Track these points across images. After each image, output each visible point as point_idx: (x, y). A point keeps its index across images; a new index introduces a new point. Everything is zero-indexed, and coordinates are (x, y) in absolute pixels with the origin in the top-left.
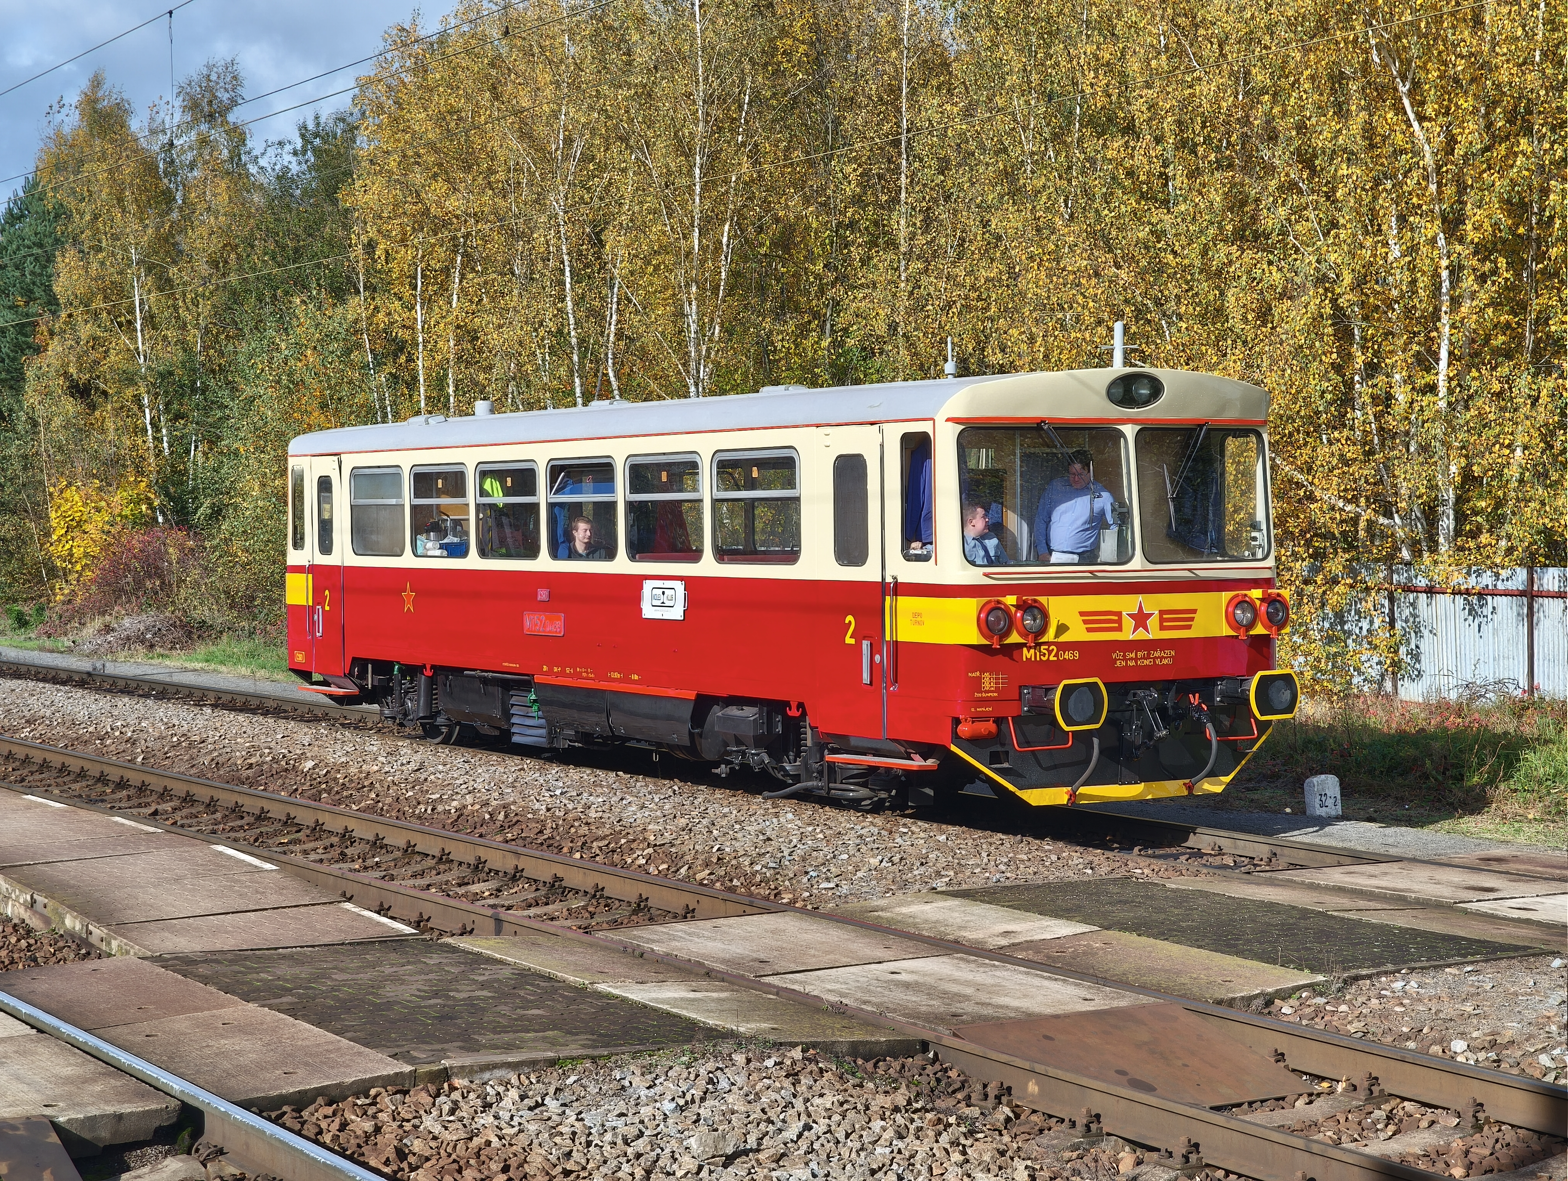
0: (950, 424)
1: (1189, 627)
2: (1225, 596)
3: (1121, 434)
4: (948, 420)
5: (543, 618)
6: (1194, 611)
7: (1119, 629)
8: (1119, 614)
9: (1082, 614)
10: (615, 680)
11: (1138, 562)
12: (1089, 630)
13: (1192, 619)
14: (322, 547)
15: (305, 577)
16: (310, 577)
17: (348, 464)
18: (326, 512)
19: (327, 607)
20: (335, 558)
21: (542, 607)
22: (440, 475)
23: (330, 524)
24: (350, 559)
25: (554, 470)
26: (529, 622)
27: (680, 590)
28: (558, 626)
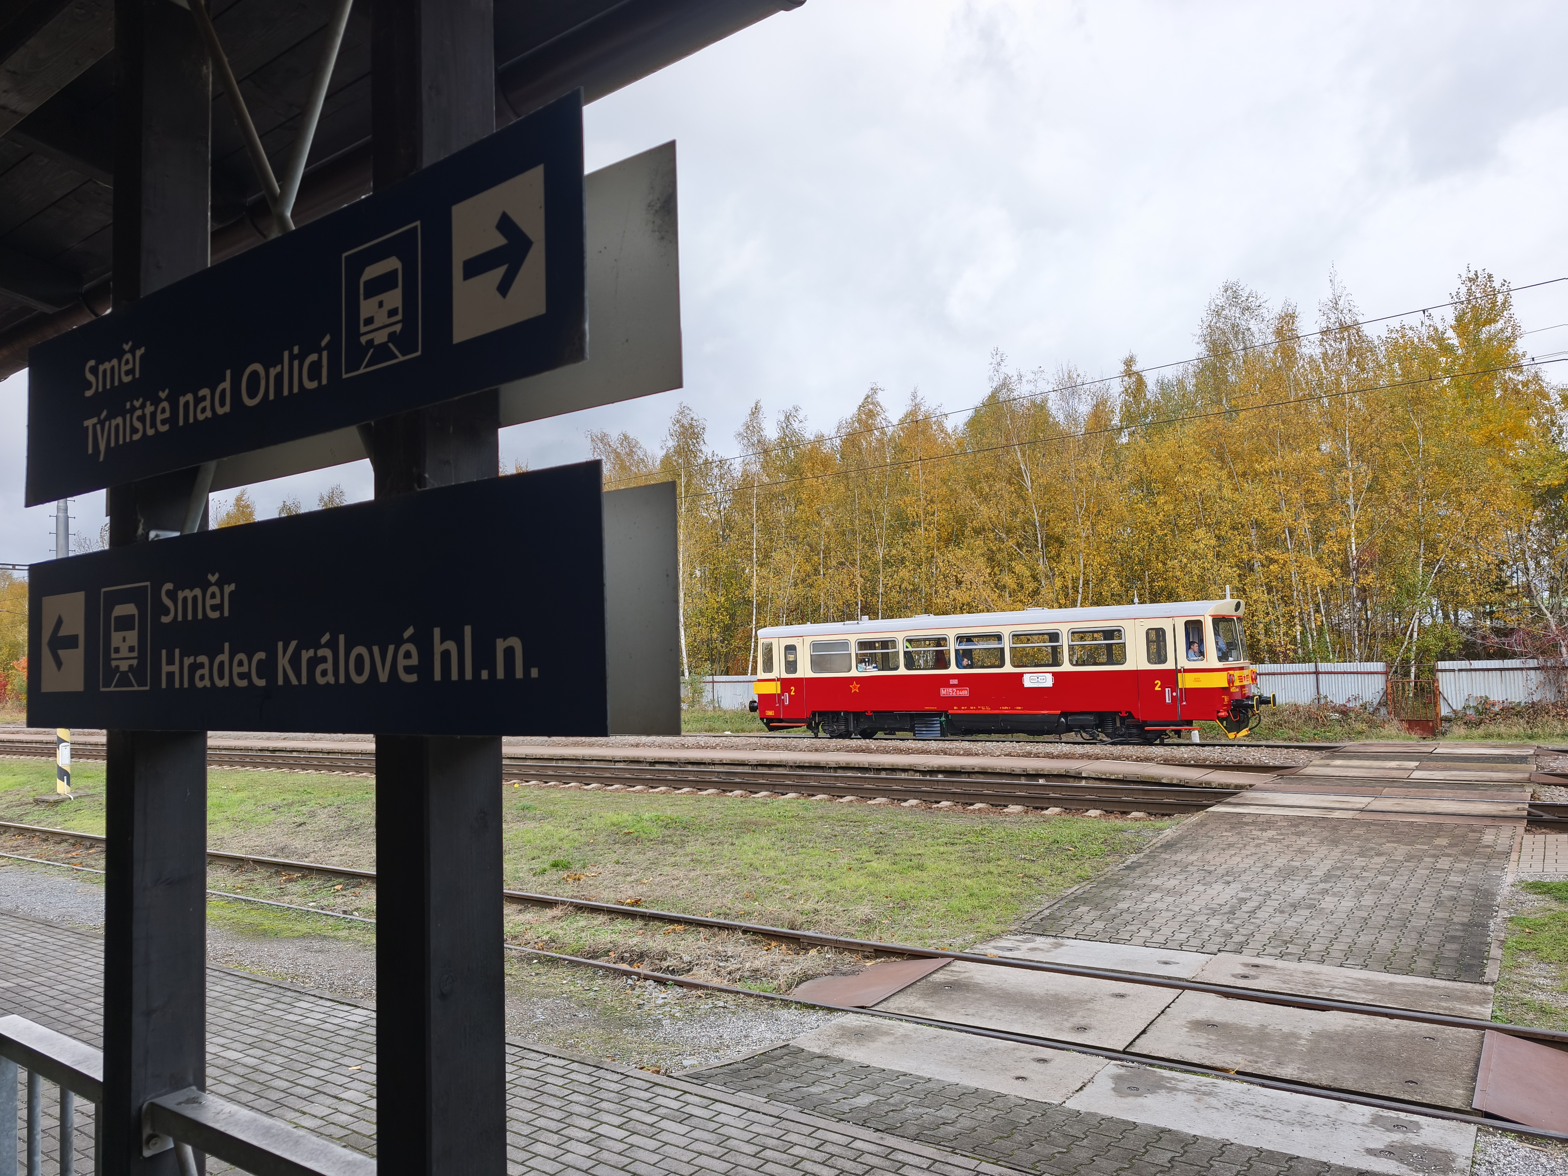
0: (1210, 617)
3: (1234, 620)
4: (1206, 615)
5: (955, 690)
9: (1239, 676)
14: (787, 671)
15: (774, 683)
16: (779, 683)
17: (809, 640)
18: (791, 658)
19: (792, 693)
20: (799, 674)
21: (954, 686)
22: (878, 642)
23: (795, 662)
24: (810, 674)
25: (958, 638)
26: (944, 692)
27: (1050, 676)
28: (965, 693)
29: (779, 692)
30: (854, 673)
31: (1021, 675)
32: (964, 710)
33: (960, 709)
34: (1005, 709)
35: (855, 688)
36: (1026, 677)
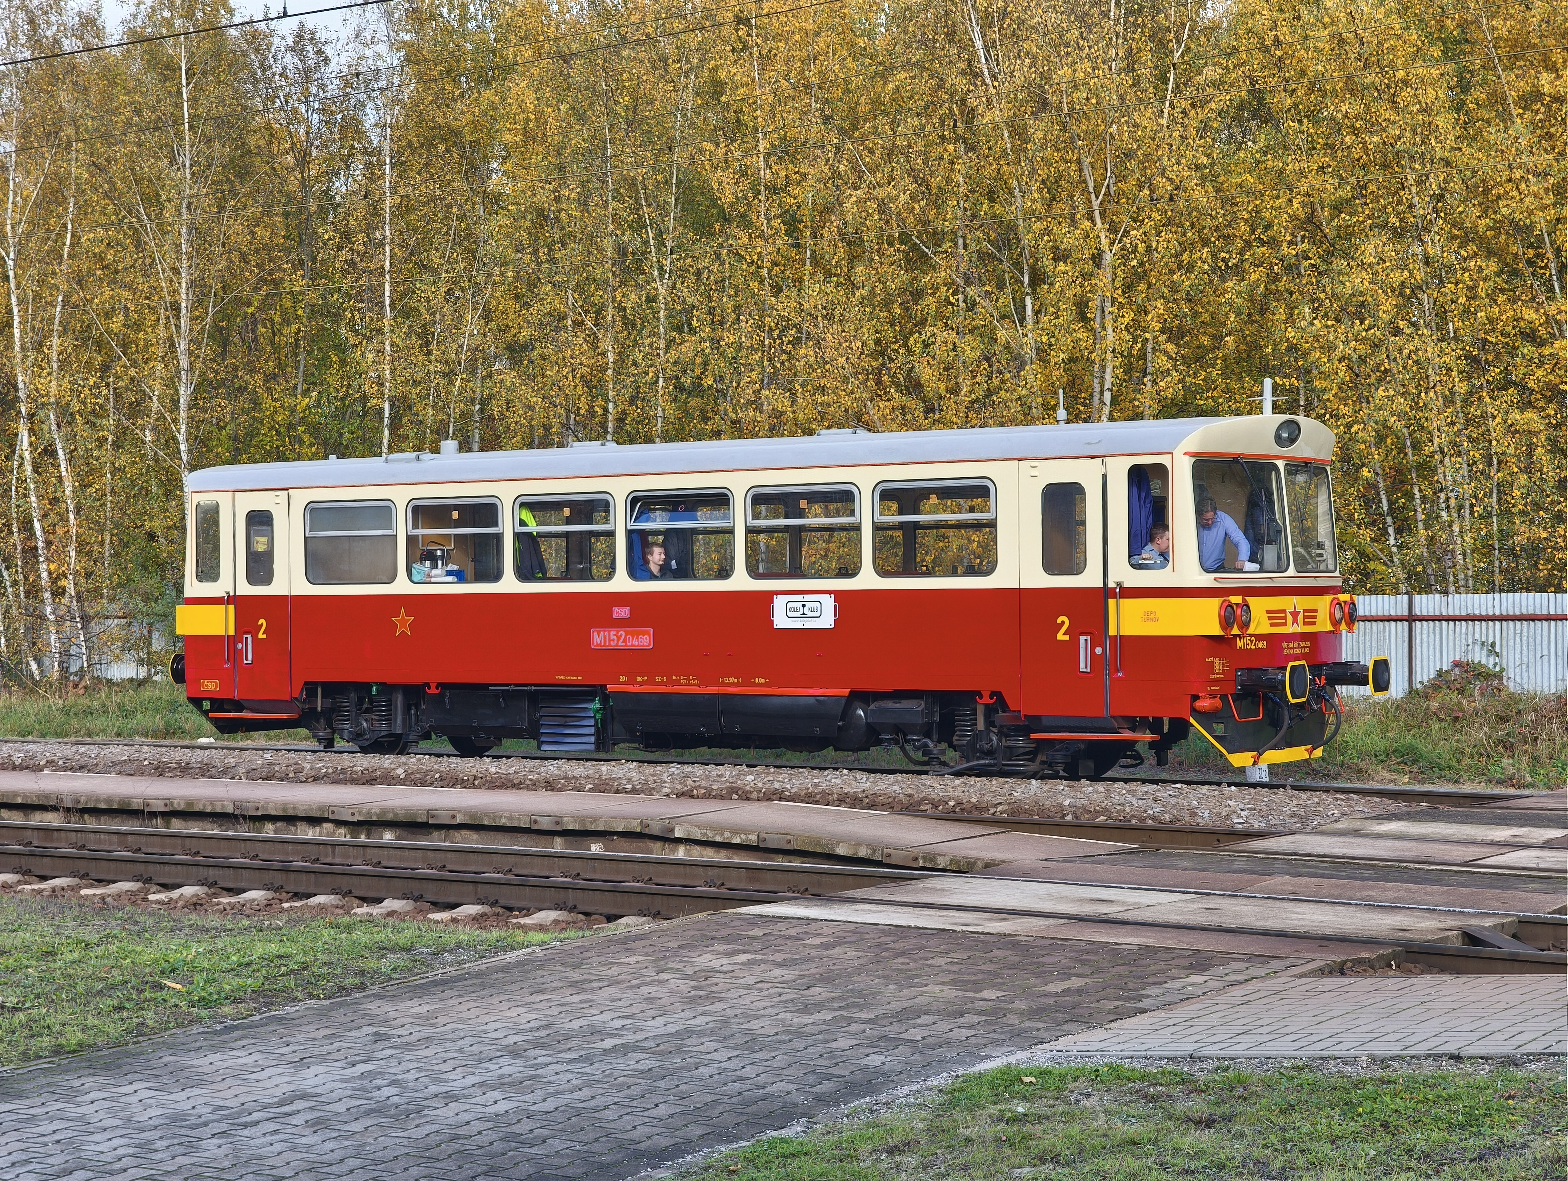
0: (1187, 457)
1: (1314, 623)
2: (1328, 598)
3: (1276, 468)
4: (1185, 454)
5: (622, 633)
6: (1315, 611)
7: (1285, 624)
8: (1284, 611)
9: (1268, 612)
10: (729, 685)
11: (1291, 571)
12: (1272, 625)
13: (1315, 617)
14: (252, 579)
15: (222, 607)
16: (231, 607)
17: (301, 498)
18: (260, 544)
19: (261, 636)
20: (277, 588)
21: (620, 623)
22: (456, 507)
23: (268, 556)
24: (304, 588)
25: (634, 501)
26: (600, 638)
27: (829, 602)
28: (644, 640)
29: (231, 632)
30: (401, 586)
31: (768, 597)
32: (639, 685)
33: (631, 681)
34: (731, 685)
35: (403, 623)
36: (779, 603)
